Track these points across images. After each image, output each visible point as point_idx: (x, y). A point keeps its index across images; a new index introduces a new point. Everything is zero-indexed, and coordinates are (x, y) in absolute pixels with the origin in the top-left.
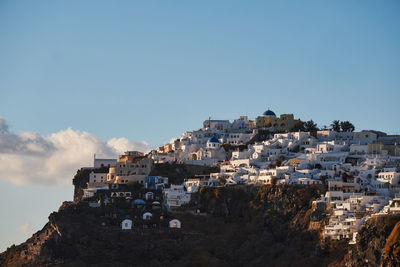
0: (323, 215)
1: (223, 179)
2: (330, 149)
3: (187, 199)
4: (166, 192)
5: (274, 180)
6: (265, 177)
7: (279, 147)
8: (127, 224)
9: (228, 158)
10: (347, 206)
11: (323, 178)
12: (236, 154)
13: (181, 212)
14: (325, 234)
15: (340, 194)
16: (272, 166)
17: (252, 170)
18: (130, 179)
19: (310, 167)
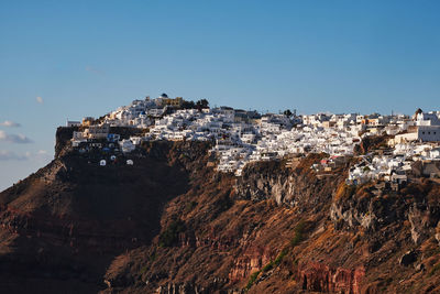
0: (215, 158)
1: (153, 136)
2: (212, 120)
3: (133, 148)
4: (121, 143)
5: (185, 138)
6: (178, 136)
7: (181, 118)
8: (103, 162)
9: (153, 124)
10: (229, 153)
11: (213, 137)
12: (157, 122)
13: (131, 155)
14: (218, 169)
15: (223, 146)
16: (180, 130)
17: (170, 132)
18: (98, 135)
19: (203, 131)
